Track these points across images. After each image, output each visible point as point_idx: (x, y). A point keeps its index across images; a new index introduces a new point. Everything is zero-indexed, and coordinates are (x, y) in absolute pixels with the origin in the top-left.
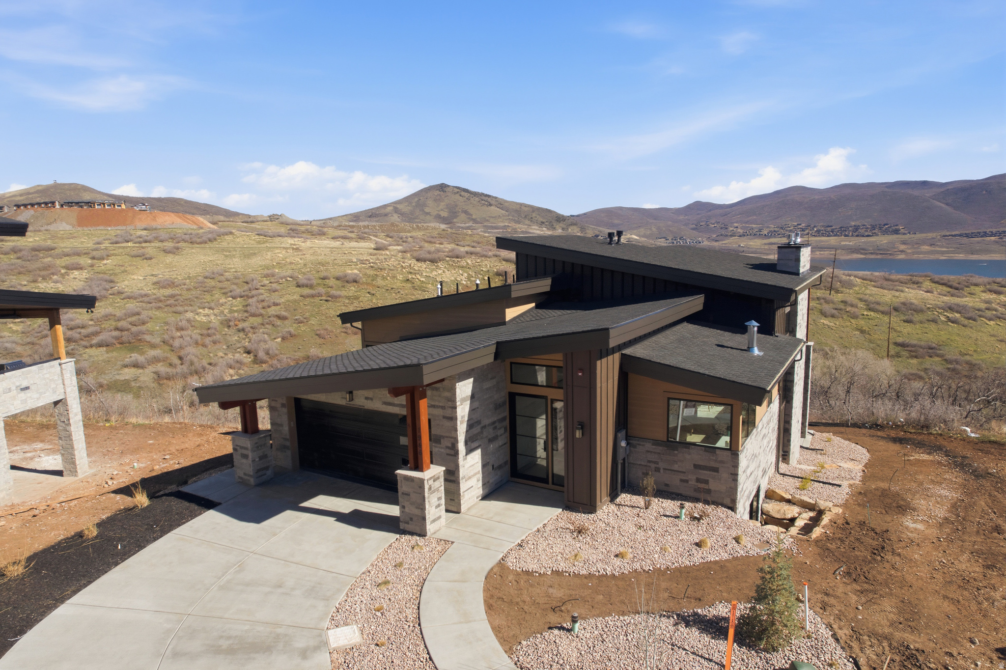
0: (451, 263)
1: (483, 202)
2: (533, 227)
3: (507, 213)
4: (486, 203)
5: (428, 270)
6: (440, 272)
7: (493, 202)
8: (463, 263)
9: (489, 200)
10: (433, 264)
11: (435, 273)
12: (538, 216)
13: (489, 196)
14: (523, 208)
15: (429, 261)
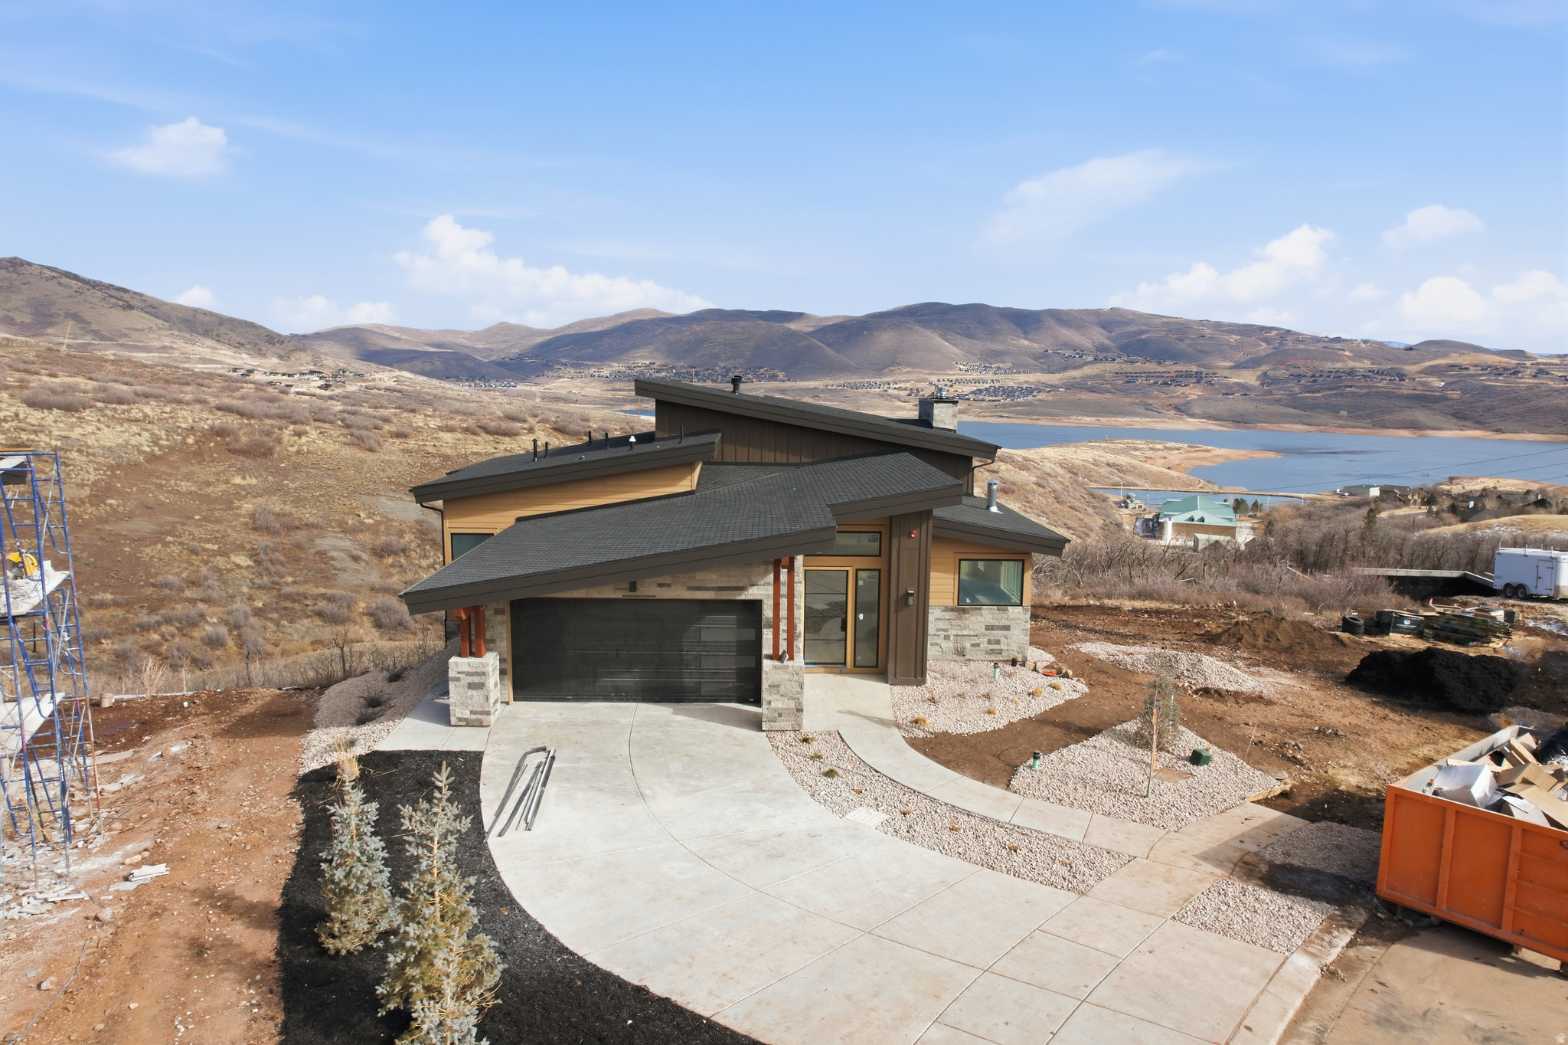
0: (108, 412)
1: (113, 300)
2: (221, 352)
3: (167, 324)
4: (121, 303)
5: (62, 425)
6: (90, 429)
7: (135, 302)
8: (136, 413)
9: (126, 297)
10: (69, 414)
11: (78, 431)
12: (230, 333)
13: (126, 291)
14: (201, 317)
15: (58, 408)
